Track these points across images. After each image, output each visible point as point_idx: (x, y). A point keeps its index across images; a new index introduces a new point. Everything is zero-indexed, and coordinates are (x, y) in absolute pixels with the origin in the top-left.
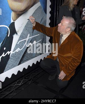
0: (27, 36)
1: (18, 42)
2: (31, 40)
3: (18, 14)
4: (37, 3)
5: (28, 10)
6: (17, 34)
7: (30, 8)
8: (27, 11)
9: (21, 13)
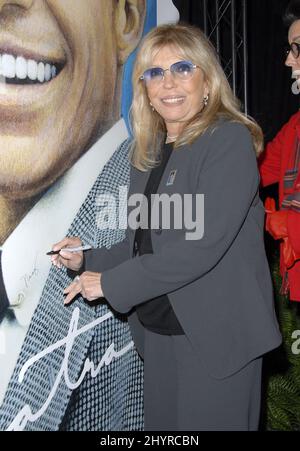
0: (68, 321)
1: (17, 370)
2: (92, 344)
3: (18, 202)
4: (109, 128)
5: (67, 170)
6: (12, 317)
7: (75, 161)
8: (62, 176)
9: (31, 193)
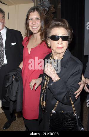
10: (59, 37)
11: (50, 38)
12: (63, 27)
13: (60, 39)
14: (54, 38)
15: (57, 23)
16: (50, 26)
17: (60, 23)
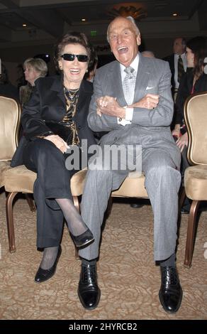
10: (74, 56)
11: (62, 56)
12: (81, 43)
13: (76, 58)
14: (68, 57)
15: (73, 37)
16: (64, 41)
17: (77, 38)
